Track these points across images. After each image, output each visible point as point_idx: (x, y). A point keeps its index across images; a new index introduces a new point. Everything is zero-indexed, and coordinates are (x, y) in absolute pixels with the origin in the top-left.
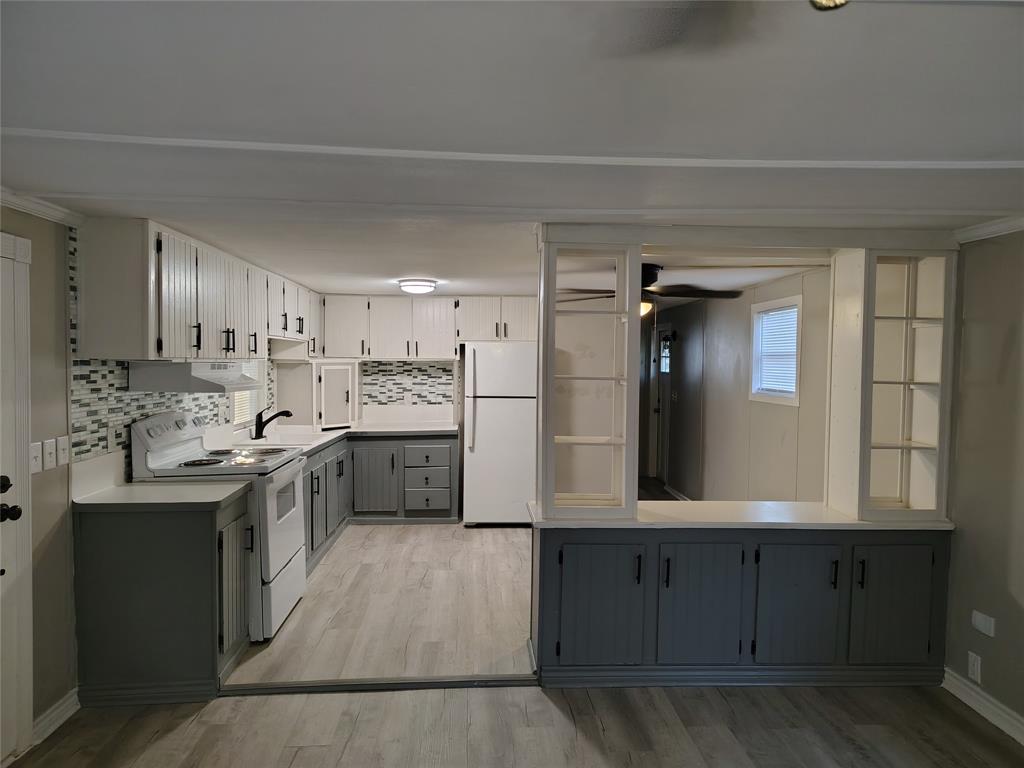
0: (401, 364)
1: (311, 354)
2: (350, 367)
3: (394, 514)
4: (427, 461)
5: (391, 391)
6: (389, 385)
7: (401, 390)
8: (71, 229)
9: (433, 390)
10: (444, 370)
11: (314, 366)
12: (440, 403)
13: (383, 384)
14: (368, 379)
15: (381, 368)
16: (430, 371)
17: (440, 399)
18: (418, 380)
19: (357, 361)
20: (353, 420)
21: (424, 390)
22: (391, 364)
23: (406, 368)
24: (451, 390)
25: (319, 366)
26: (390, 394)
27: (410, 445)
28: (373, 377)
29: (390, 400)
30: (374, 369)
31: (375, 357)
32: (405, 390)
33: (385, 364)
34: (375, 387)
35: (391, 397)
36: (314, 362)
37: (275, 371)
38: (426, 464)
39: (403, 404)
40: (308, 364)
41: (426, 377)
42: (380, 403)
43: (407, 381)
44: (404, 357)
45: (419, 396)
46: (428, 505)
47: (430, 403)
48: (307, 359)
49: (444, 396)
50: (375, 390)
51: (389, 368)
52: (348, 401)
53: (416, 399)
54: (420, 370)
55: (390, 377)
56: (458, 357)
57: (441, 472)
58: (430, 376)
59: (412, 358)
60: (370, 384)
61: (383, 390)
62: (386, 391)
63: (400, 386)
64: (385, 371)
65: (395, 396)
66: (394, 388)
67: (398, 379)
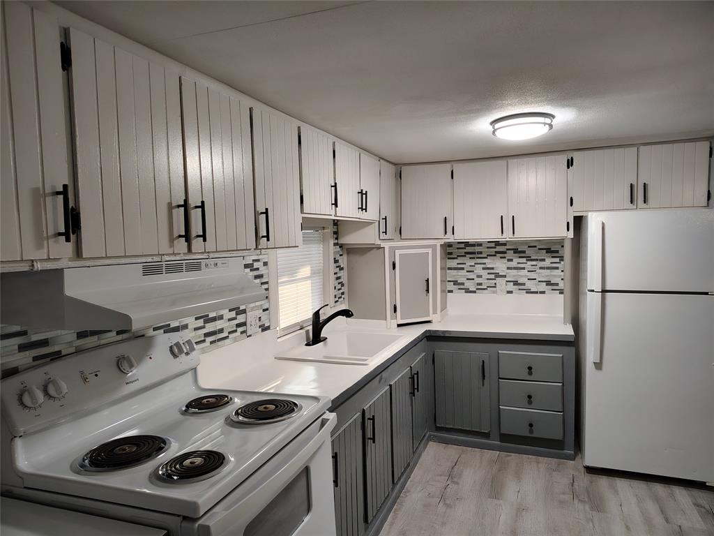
0: (493, 245)
1: (383, 236)
2: (430, 251)
3: (486, 436)
4: (530, 374)
5: (480, 277)
6: (479, 270)
7: (493, 276)
9: (532, 275)
10: (549, 251)
11: (387, 251)
12: (543, 292)
13: (470, 269)
14: (453, 263)
15: (469, 249)
16: (529, 252)
17: (543, 287)
18: (513, 264)
19: (439, 243)
20: (435, 312)
21: (522, 276)
22: (480, 245)
23: (499, 249)
24: (556, 276)
25: (393, 250)
26: (479, 280)
28: (459, 261)
29: (480, 288)
30: (459, 252)
31: (460, 237)
32: (497, 275)
33: (473, 245)
34: (463, 273)
35: (480, 284)
36: (386, 245)
38: (529, 377)
40: (379, 248)
41: (524, 260)
42: (468, 291)
43: (500, 265)
44: (495, 235)
45: (516, 283)
46: (531, 431)
47: (529, 292)
48: (378, 242)
49: (549, 283)
50: (461, 276)
51: (477, 249)
52: (428, 291)
53: (511, 287)
54: (516, 251)
55: (480, 261)
56: (571, 234)
58: (529, 259)
59: (507, 236)
60: (455, 269)
61: (471, 275)
62: (474, 277)
63: (492, 271)
64: (474, 253)
65: (486, 283)
66: (484, 273)
67: (489, 262)
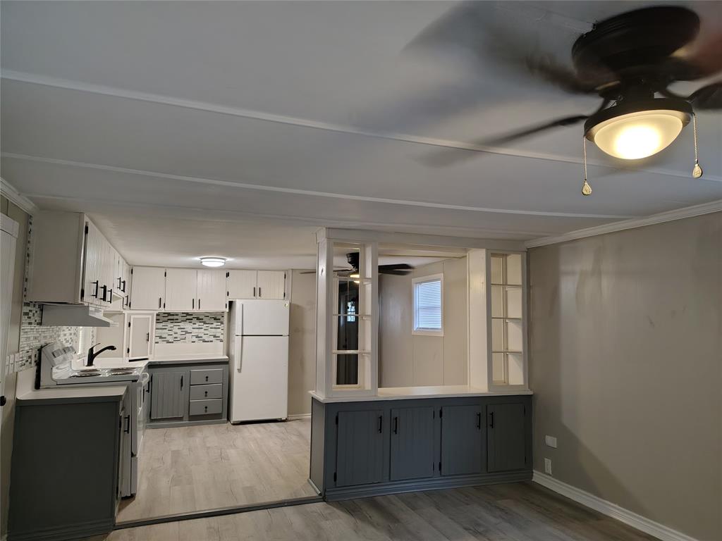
0: (185, 315)
1: (125, 307)
2: (150, 317)
3: (181, 419)
4: (207, 380)
5: (176, 333)
6: (175, 330)
7: (184, 333)
8: (31, 216)
9: (206, 332)
10: (215, 319)
11: (126, 315)
12: (211, 341)
13: (170, 329)
14: (160, 325)
15: (170, 317)
16: (205, 319)
17: (212, 339)
18: (195, 326)
19: (155, 313)
20: (151, 354)
21: (201, 333)
22: (177, 315)
23: (188, 317)
24: (218, 332)
25: (130, 316)
26: (175, 336)
27: (195, 370)
28: (164, 324)
29: (176, 340)
30: (166, 318)
31: (168, 310)
32: (187, 332)
33: (173, 315)
34: (165, 331)
35: (176, 338)
36: (126, 313)
38: (206, 383)
39: (185, 342)
40: (121, 313)
41: (202, 324)
42: (168, 342)
43: (188, 326)
44: (189, 309)
45: (197, 337)
46: (206, 411)
47: (204, 341)
48: (122, 310)
49: (215, 336)
50: (164, 333)
51: (175, 317)
52: (148, 340)
53: (194, 339)
54: (198, 319)
55: (176, 324)
56: (227, 310)
57: (216, 388)
58: (205, 323)
59: (196, 310)
62: (173, 333)
63: (184, 330)
64: (173, 320)
65: (179, 337)
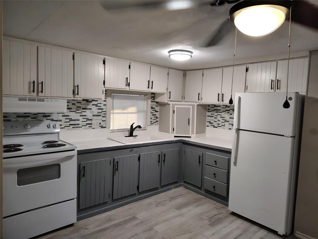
0: (225, 107)
1: (168, 99)
2: (191, 107)
3: (199, 188)
4: (216, 164)
5: (219, 121)
7: (224, 121)
11: (171, 105)
13: (216, 117)
15: (216, 108)
19: (196, 104)
20: (193, 133)
22: (220, 106)
25: (173, 105)
26: (218, 122)
28: (212, 113)
29: (219, 126)
32: (226, 121)
33: (217, 106)
34: (213, 118)
35: (219, 124)
36: (171, 103)
37: (159, 107)
38: (215, 166)
39: (224, 128)
42: (214, 127)
43: (227, 116)
44: (216, 102)
46: (214, 190)
48: (167, 102)
50: (212, 120)
51: (219, 108)
52: (189, 124)
55: (219, 113)
59: (221, 103)
60: (210, 116)
61: (216, 120)
62: (217, 120)
63: (224, 119)
64: (217, 110)
65: (221, 124)
66: (221, 119)
67: (223, 114)
